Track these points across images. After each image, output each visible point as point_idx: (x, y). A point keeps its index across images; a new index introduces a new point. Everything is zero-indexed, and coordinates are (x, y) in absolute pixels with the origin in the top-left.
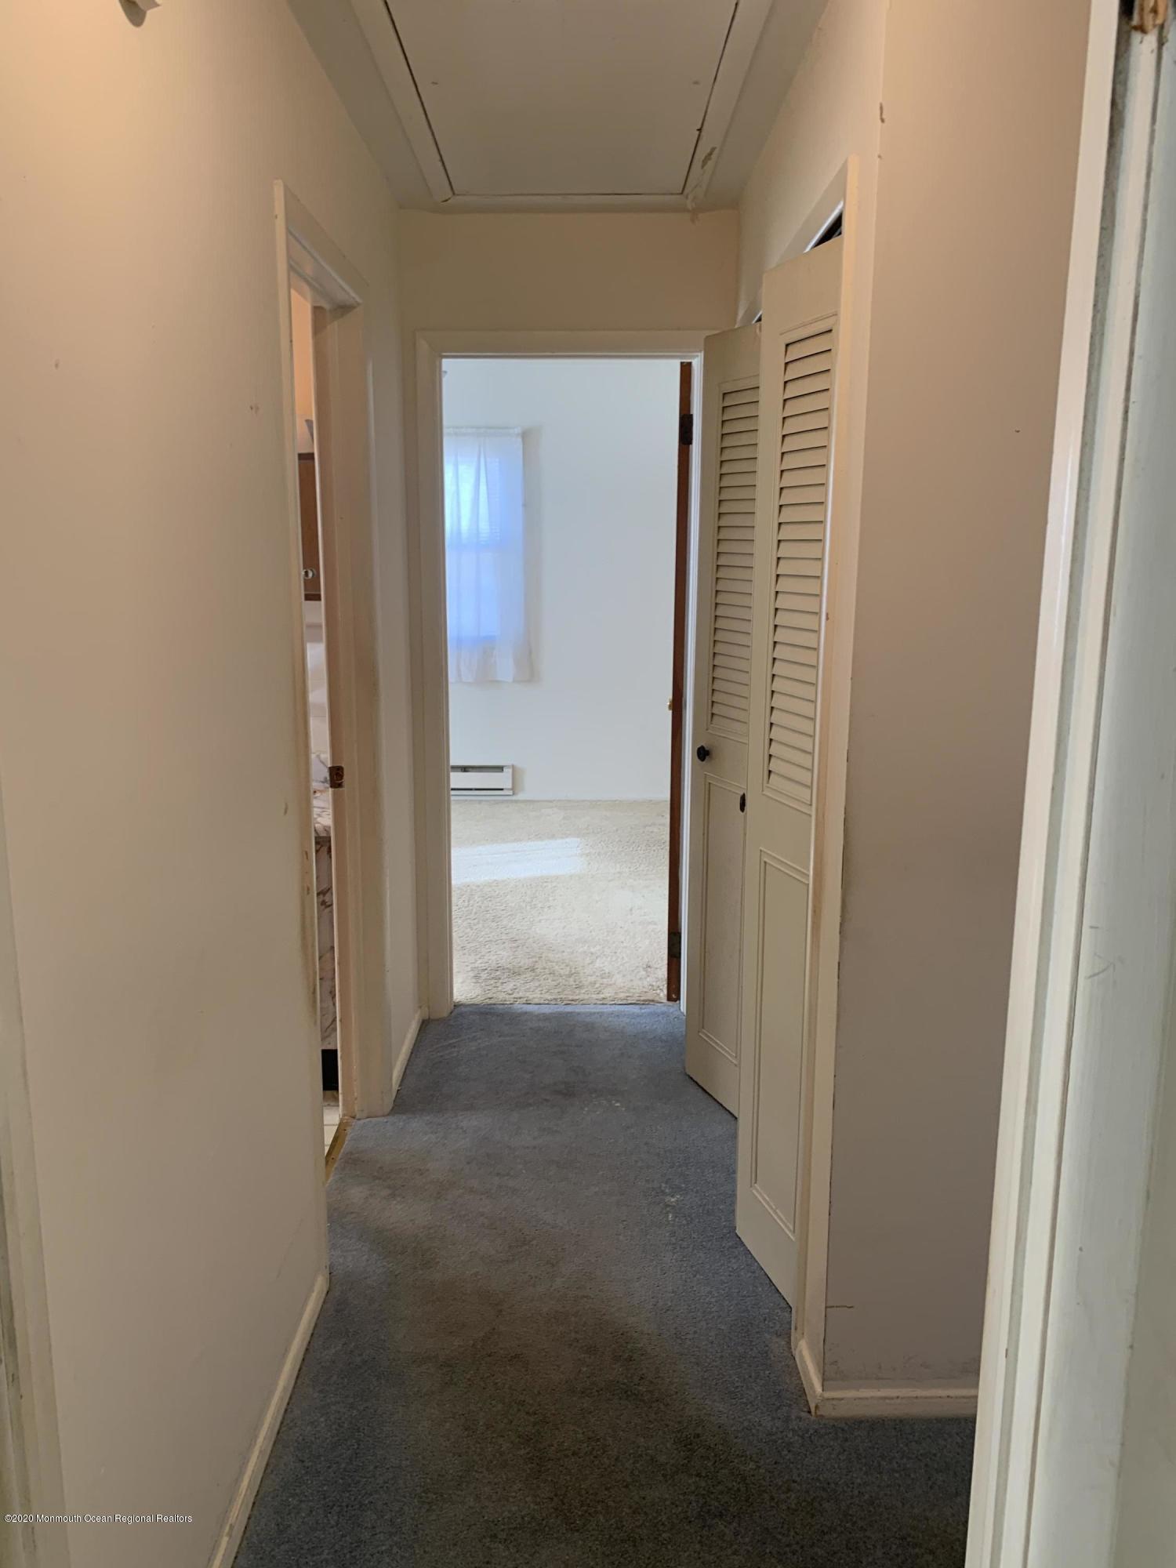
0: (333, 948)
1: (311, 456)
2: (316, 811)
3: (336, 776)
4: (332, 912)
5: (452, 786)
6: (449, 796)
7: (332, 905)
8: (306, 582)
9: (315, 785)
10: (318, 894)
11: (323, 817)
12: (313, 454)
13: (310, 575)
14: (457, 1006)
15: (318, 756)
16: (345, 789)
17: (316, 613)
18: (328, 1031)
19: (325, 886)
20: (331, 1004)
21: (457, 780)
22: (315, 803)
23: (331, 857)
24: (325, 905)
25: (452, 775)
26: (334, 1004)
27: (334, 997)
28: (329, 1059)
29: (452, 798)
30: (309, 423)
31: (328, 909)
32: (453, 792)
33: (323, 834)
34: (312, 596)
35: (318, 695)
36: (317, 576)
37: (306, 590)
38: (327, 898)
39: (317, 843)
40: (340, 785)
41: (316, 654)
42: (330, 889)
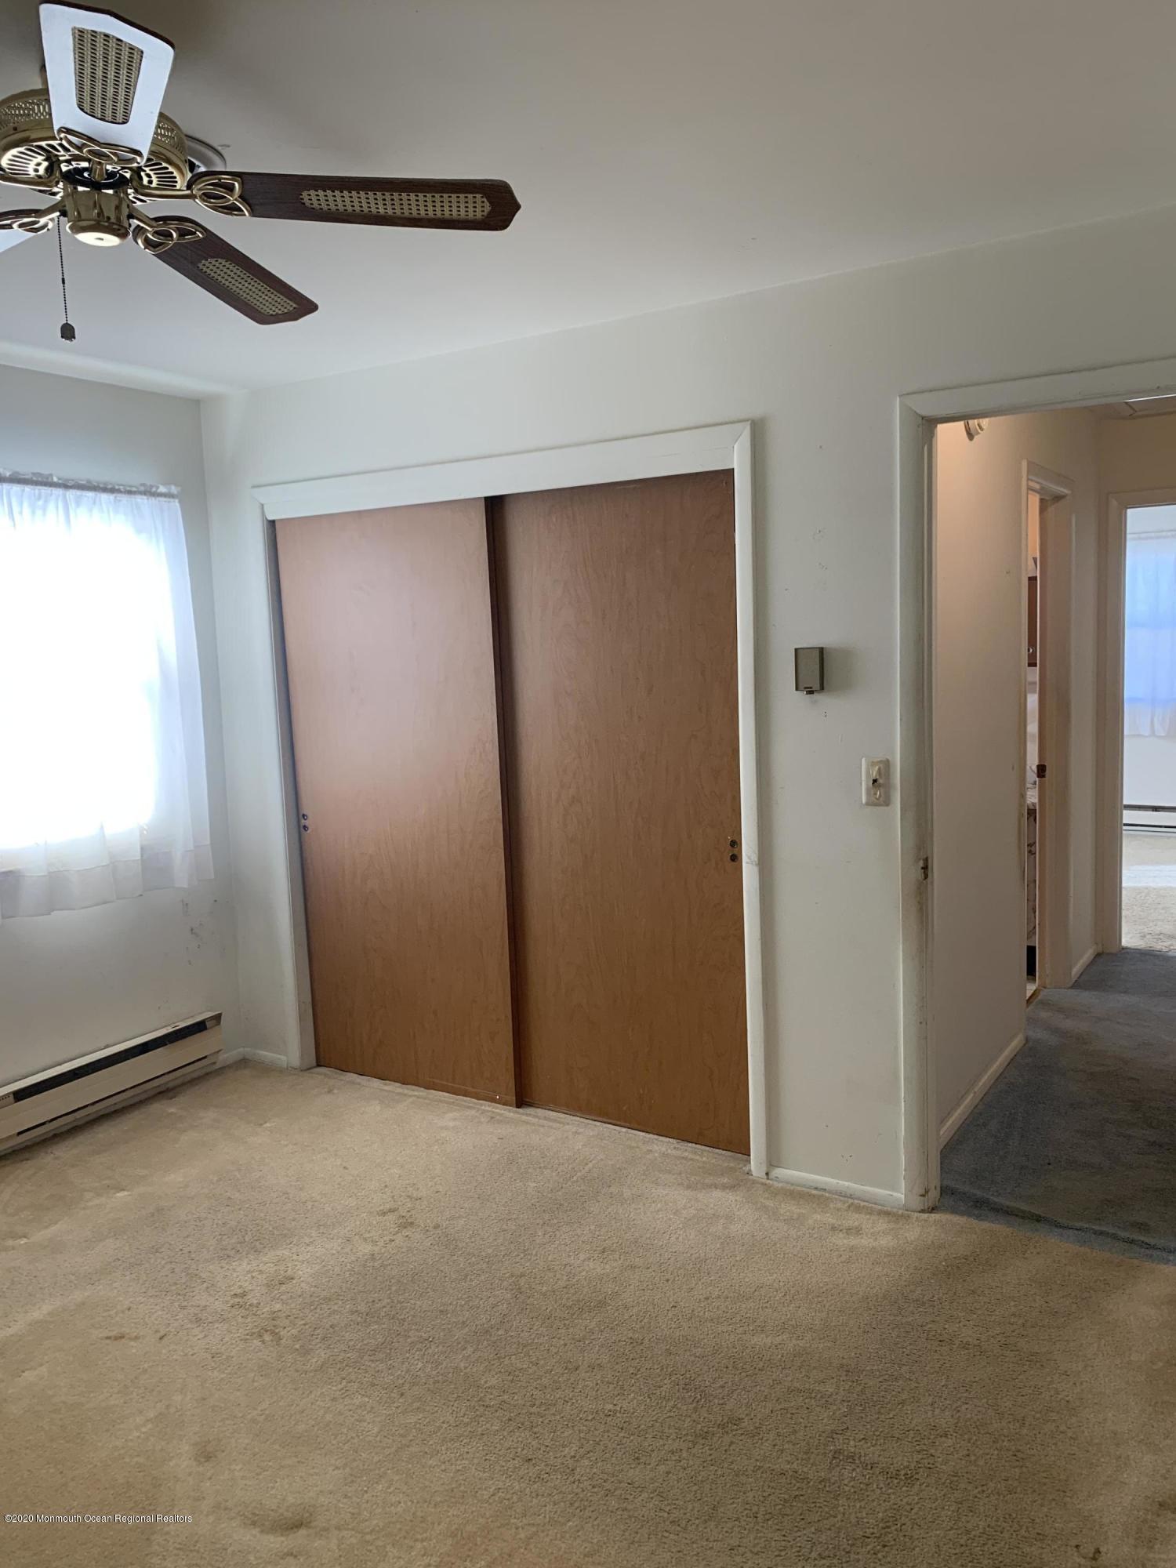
0: (1035, 881)
1: (1035, 578)
2: (1028, 796)
3: (1041, 770)
4: (1035, 857)
5: (1125, 822)
6: (1121, 830)
7: (1035, 853)
8: (1029, 655)
9: (1028, 785)
10: (1028, 845)
11: (1032, 797)
12: (1036, 577)
13: (1031, 651)
14: (1123, 948)
15: (1030, 767)
16: (1047, 779)
17: (1034, 675)
18: (1031, 933)
19: (1031, 841)
20: (1033, 915)
21: (1128, 817)
22: (1028, 793)
23: (1036, 822)
24: (1031, 853)
25: (1126, 813)
26: (1035, 918)
27: (1035, 912)
28: (1031, 951)
29: (1124, 832)
30: (1035, 560)
31: (1033, 856)
32: (1125, 828)
33: (1033, 808)
34: (1032, 664)
35: (1033, 728)
36: (1035, 652)
37: (1029, 660)
38: (1033, 849)
39: (1028, 813)
40: (1044, 776)
41: (1033, 700)
42: (1035, 843)
